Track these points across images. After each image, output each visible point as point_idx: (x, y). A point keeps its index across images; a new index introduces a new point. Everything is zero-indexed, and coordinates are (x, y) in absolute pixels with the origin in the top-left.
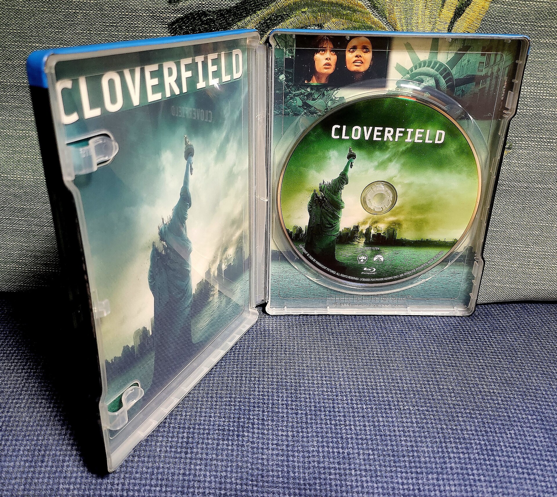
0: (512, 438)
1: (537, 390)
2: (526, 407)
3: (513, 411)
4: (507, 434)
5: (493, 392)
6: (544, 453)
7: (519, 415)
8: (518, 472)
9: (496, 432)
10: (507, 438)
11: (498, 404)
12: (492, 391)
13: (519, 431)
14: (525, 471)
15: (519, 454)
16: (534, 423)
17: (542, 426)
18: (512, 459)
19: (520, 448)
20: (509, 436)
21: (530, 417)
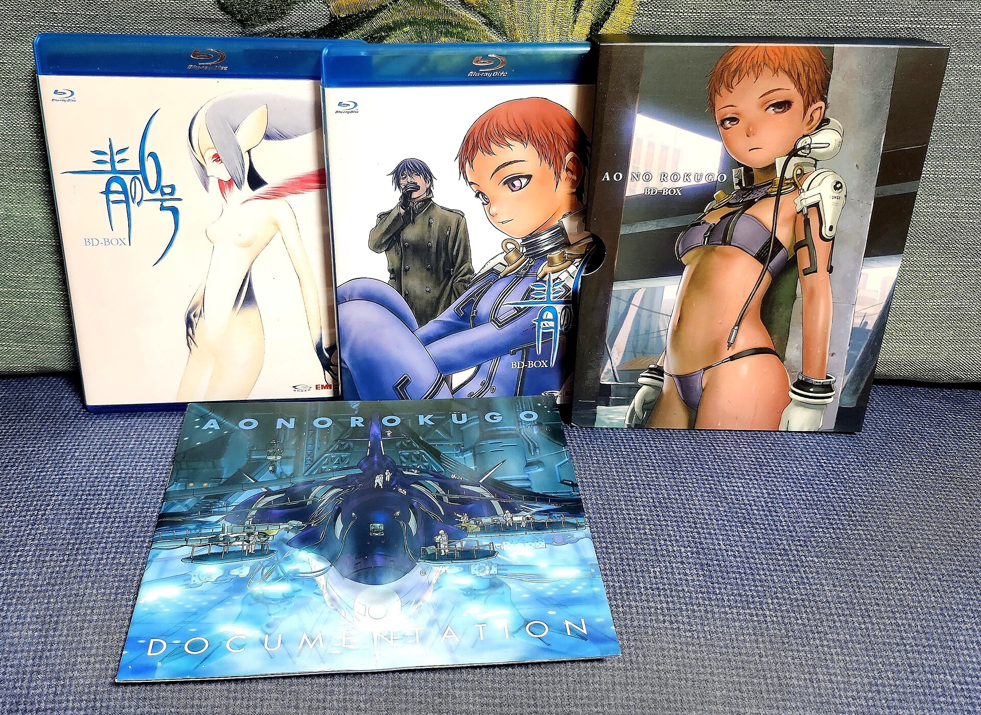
0: (655, 577)
1: (698, 514)
2: (680, 536)
3: (662, 542)
4: (650, 573)
5: (641, 519)
6: (694, 595)
7: (670, 547)
8: (657, 621)
9: (636, 571)
10: (650, 577)
11: (645, 534)
12: (639, 518)
13: (666, 567)
14: (667, 618)
15: (662, 598)
16: (687, 557)
17: (698, 561)
18: (652, 604)
19: (664, 589)
20: (652, 575)
21: (683, 549)
